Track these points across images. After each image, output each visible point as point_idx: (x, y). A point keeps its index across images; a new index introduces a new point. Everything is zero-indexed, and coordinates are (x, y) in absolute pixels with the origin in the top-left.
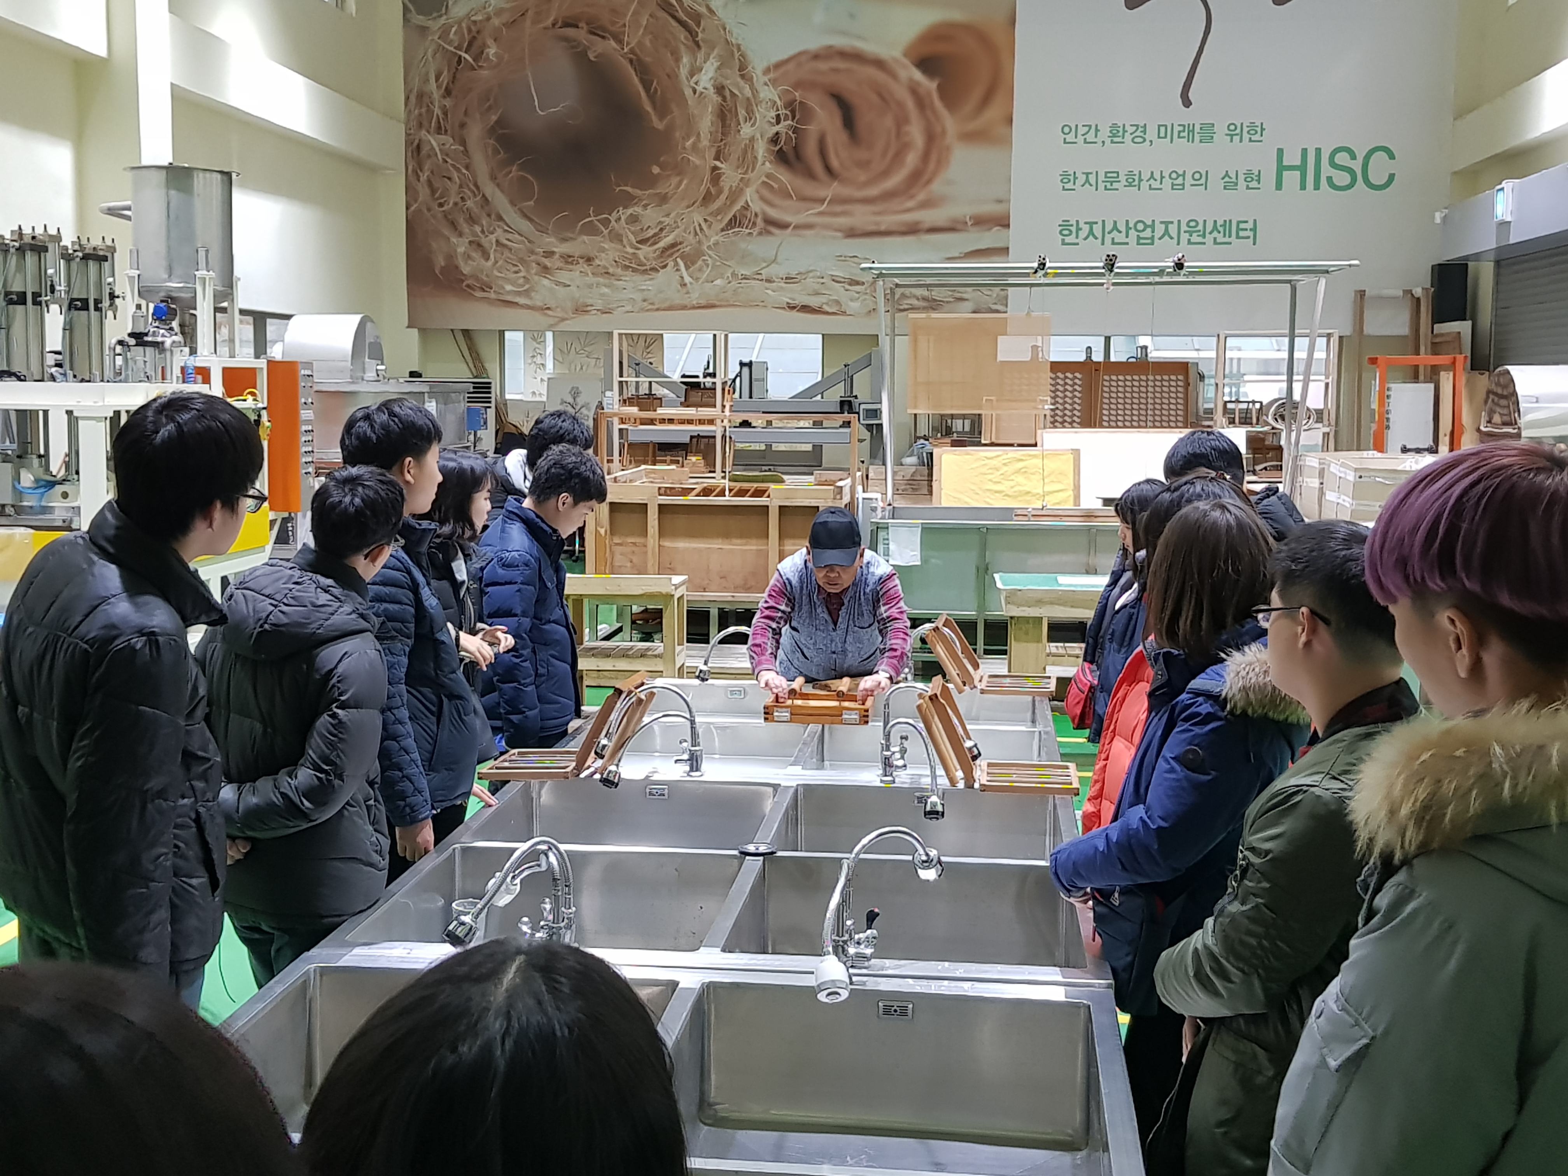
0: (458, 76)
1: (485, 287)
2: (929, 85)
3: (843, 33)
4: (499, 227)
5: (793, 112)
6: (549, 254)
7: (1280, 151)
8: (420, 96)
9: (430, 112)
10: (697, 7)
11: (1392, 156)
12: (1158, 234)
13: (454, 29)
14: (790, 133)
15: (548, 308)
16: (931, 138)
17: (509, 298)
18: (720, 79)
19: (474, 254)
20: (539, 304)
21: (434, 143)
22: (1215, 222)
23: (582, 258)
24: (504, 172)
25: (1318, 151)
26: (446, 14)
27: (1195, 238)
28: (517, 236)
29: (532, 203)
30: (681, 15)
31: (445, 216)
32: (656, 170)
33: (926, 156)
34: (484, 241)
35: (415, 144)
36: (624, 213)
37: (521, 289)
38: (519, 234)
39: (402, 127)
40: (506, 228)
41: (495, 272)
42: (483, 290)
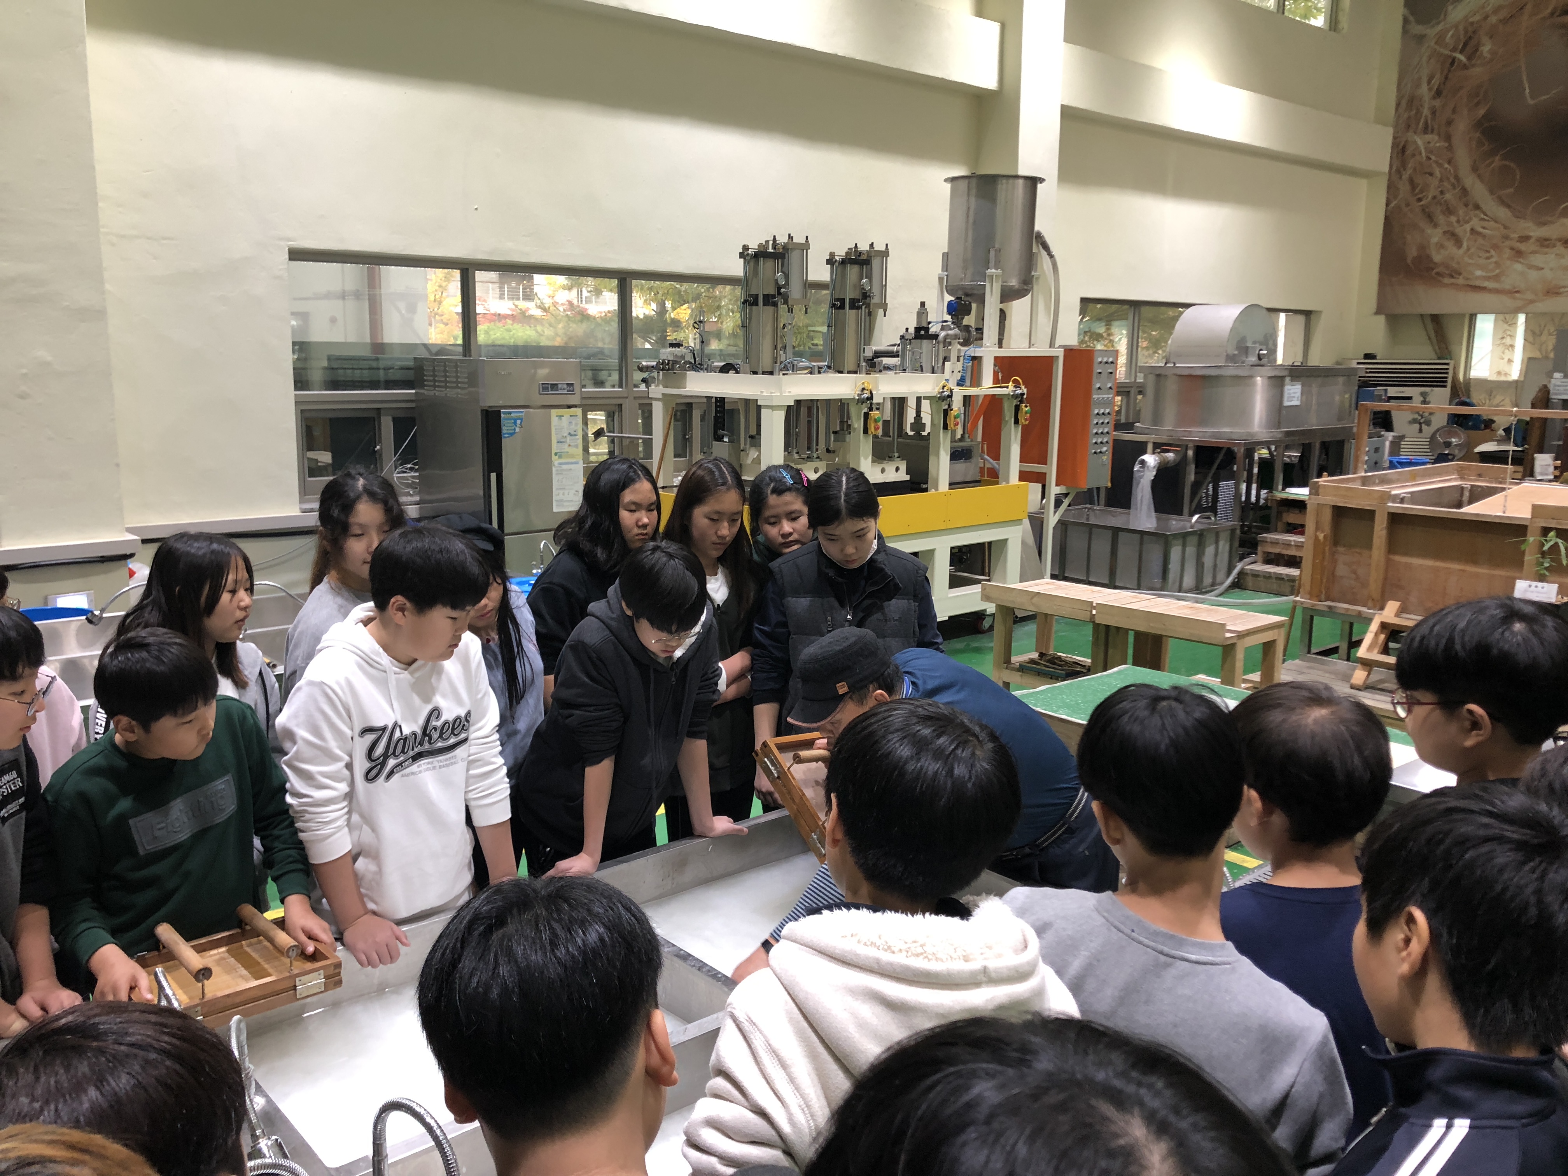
0: (1450, 76)
1: (1454, 273)
4: (1475, 216)
6: (1525, 239)
8: (1411, 101)
9: (1418, 113)
13: (1451, 33)
15: (1517, 292)
17: (1478, 283)
19: (1447, 243)
20: (1507, 287)
21: (1420, 143)
23: (1560, 241)
24: (1487, 162)
26: (1445, 18)
28: (1492, 223)
29: (1512, 190)
31: (1423, 210)
34: (1459, 231)
35: (1401, 145)
37: (1491, 274)
38: (1496, 222)
39: (1391, 131)
40: (1482, 216)
41: (1466, 259)
42: (1452, 277)
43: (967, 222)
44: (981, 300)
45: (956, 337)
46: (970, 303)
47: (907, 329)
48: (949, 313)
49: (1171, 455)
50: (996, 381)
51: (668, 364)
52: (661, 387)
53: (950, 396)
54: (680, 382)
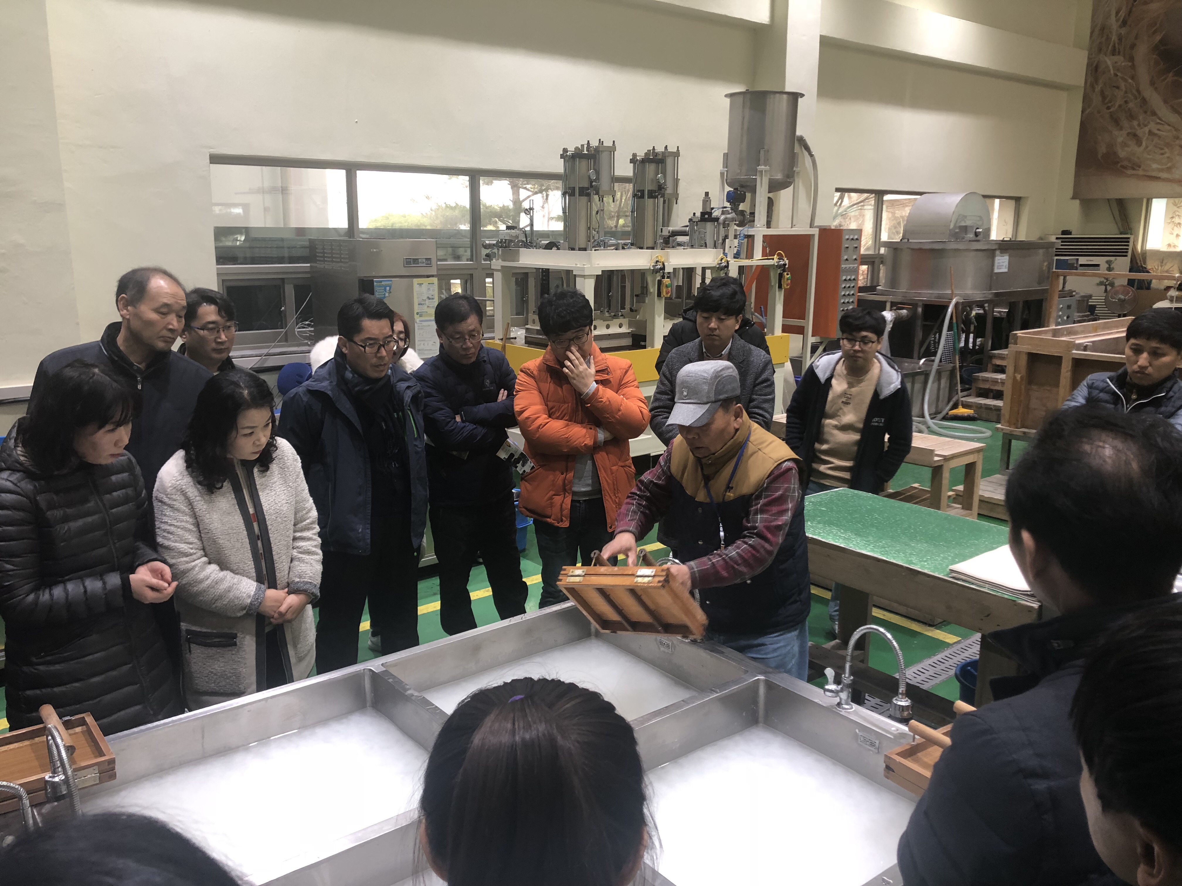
0: (1134, 9)
1: (1135, 166)
4: (1152, 120)
8: (1103, 29)
9: (1108, 39)
17: (1154, 174)
19: (1130, 143)
20: (1178, 177)
21: (1109, 63)
28: (1166, 126)
31: (1111, 116)
34: (1140, 132)
35: (1095, 65)
37: (1164, 167)
38: (1169, 125)
39: (1085, 54)
40: (1158, 121)
41: (1145, 155)
42: (1134, 169)
43: (742, 128)
44: (754, 191)
45: (733, 220)
46: (745, 193)
47: (694, 214)
48: (728, 201)
49: (904, 312)
50: (764, 254)
51: (505, 243)
52: (500, 260)
53: (727, 266)
54: (515, 257)
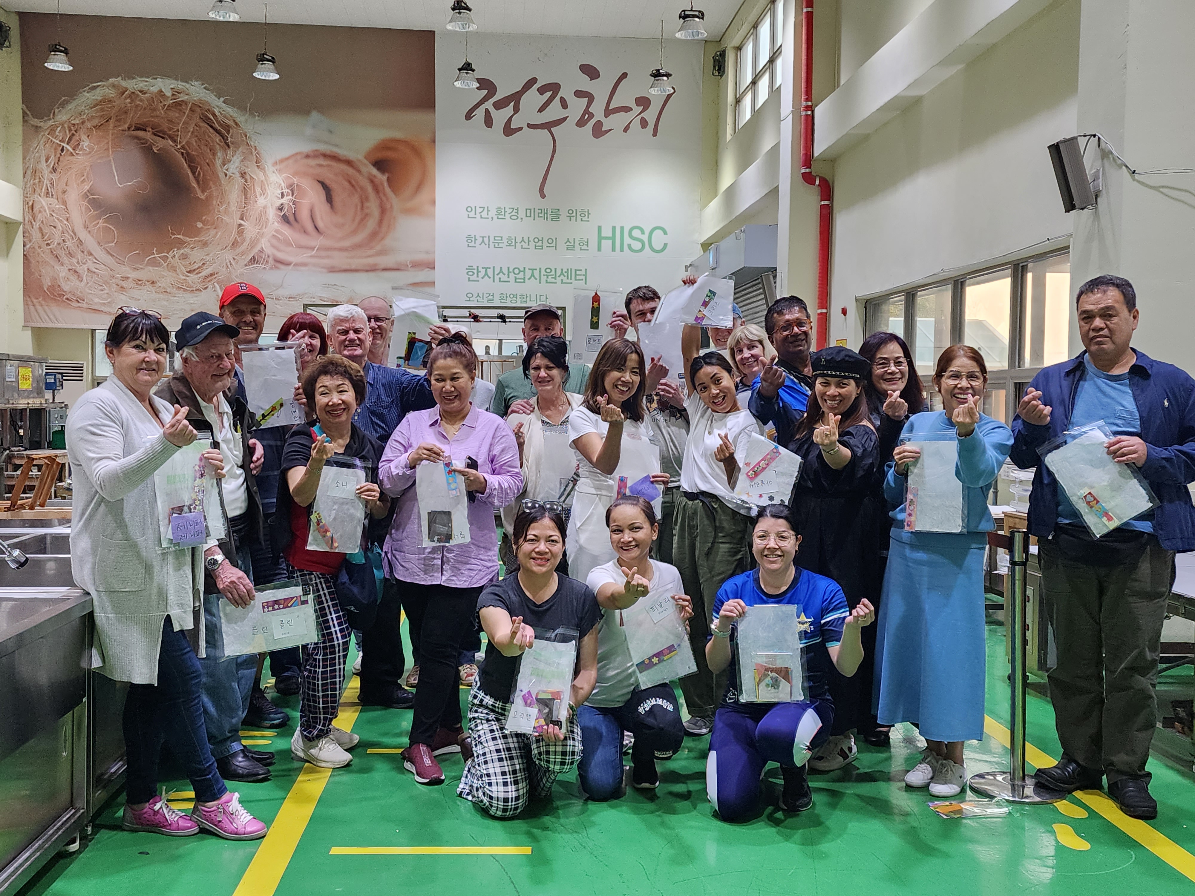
1: (79, 299)
2: (382, 178)
3: (326, 143)
4: (89, 260)
5: (292, 190)
6: (125, 279)
7: (600, 228)
8: (35, 172)
9: (41, 181)
10: (227, 121)
11: (665, 233)
12: (527, 277)
13: (58, 129)
14: (291, 204)
16: (383, 211)
17: (96, 308)
18: (243, 168)
19: (72, 278)
21: (44, 203)
22: (562, 270)
23: (148, 281)
24: (94, 223)
25: (622, 228)
26: (54, 117)
27: (550, 279)
28: (103, 266)
29: (113, 244)
30: (216, 125)
31: (52, 252)
32: (200, 225)
33: (380, 222)
34: (79, 269)
35: (30, 204)
36: (177, 253)
37: (105, 302)
38: (105, 265)
39: (20, 191)
40: (95, 260)
41: (87, 290)
42: (78, 302)
